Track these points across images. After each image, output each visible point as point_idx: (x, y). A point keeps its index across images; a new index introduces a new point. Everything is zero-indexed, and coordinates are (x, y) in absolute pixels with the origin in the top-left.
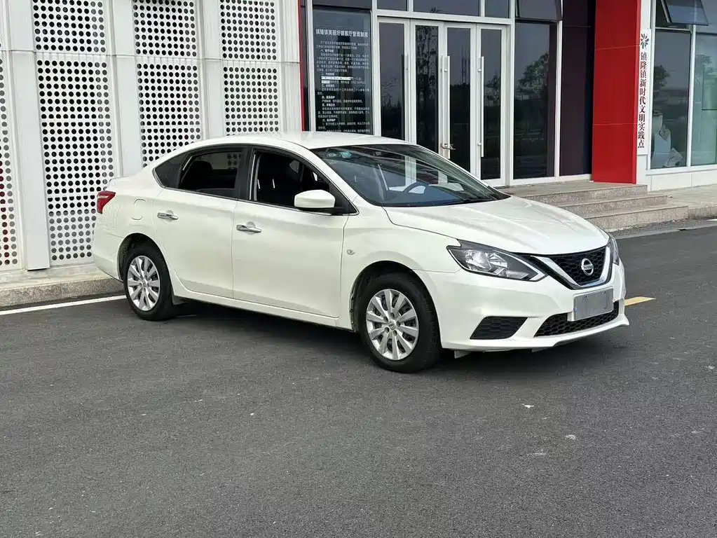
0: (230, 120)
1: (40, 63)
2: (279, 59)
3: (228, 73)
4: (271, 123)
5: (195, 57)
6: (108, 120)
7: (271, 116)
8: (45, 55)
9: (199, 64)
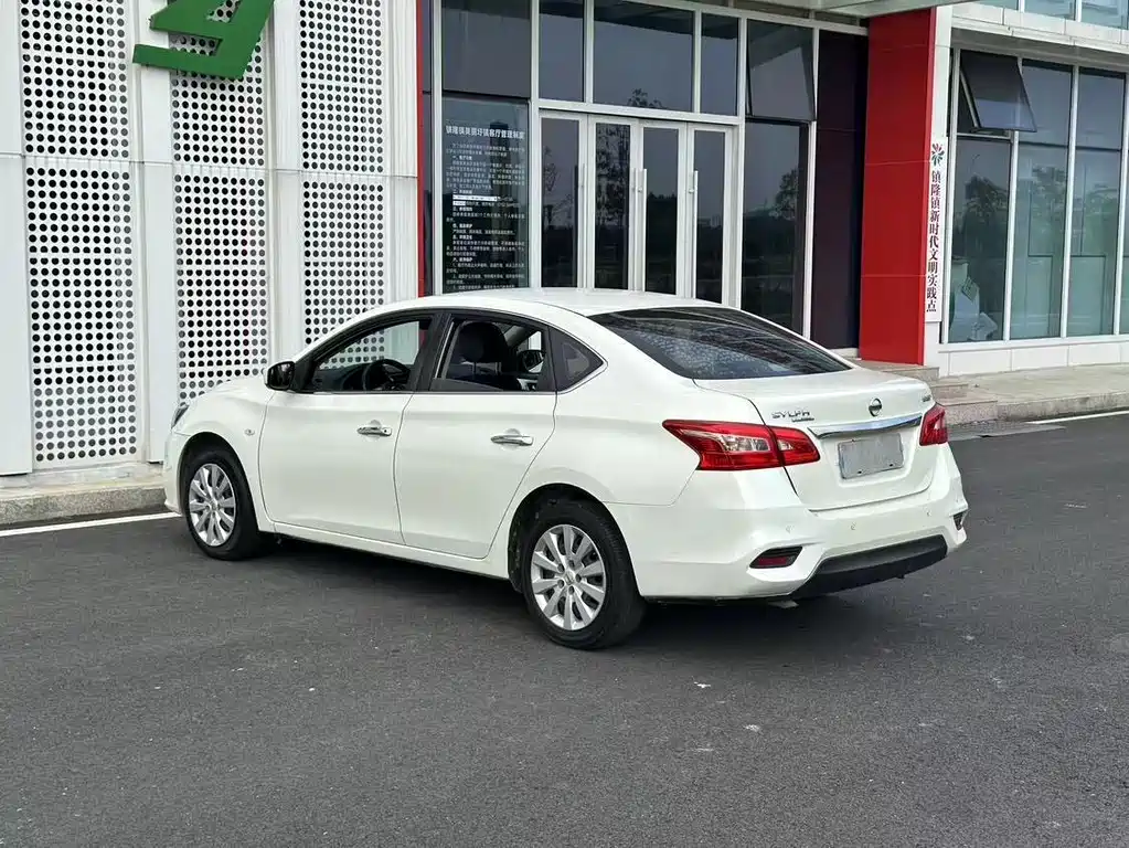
0: (312, 259)
1: (30, 171)
2: (387, 171)
3: (311, 190)
4: (373, 264)
5: (263, 166)
6: (128, 256)
7: (372, 255)
8: (38, 161)
9: (267, 175)
